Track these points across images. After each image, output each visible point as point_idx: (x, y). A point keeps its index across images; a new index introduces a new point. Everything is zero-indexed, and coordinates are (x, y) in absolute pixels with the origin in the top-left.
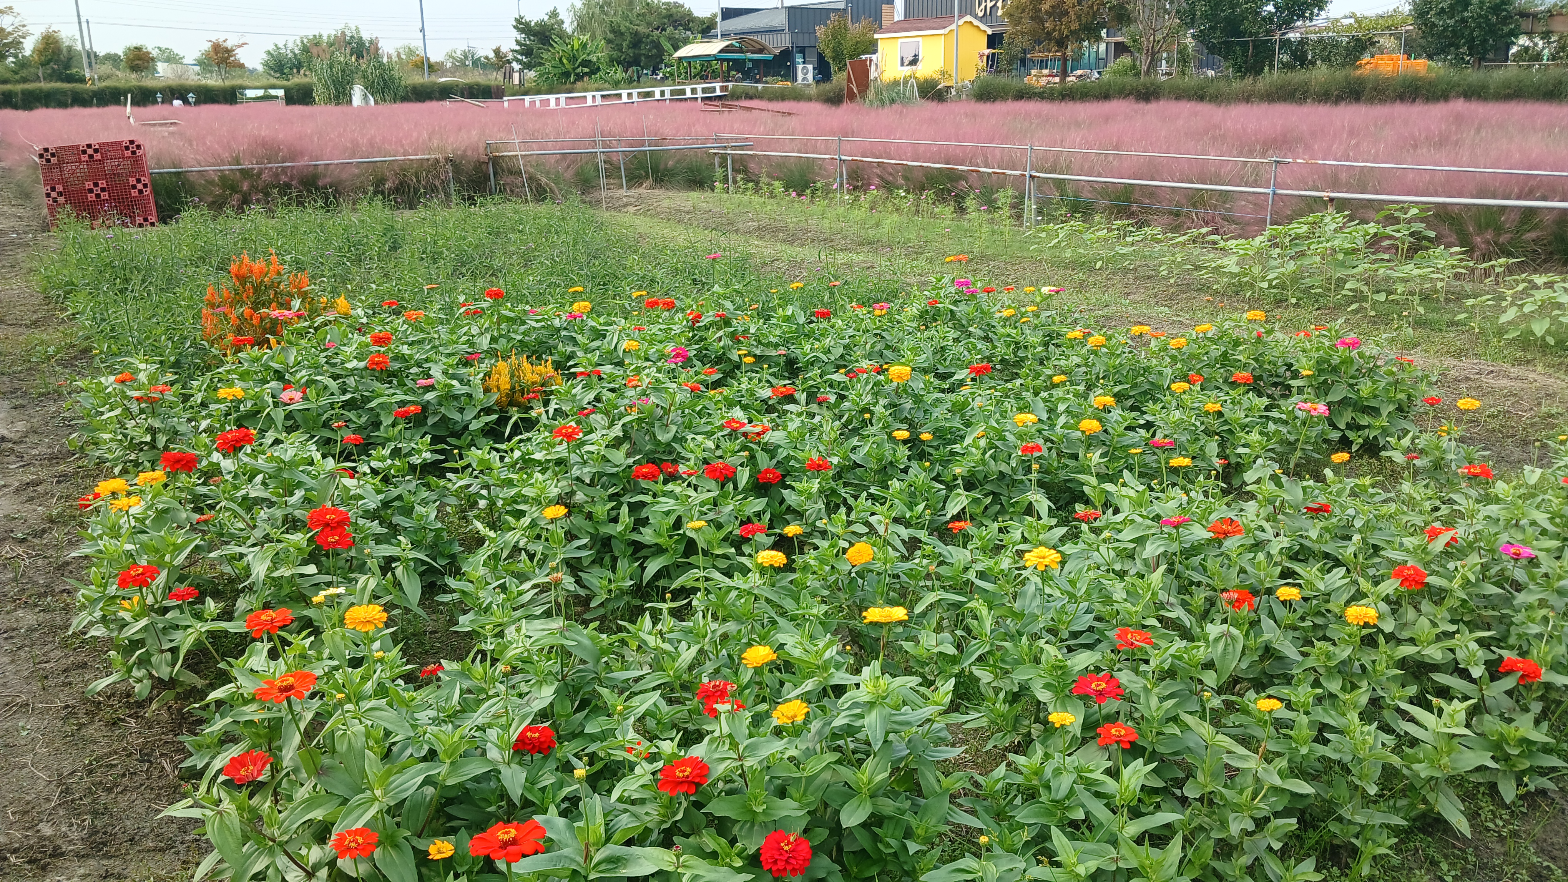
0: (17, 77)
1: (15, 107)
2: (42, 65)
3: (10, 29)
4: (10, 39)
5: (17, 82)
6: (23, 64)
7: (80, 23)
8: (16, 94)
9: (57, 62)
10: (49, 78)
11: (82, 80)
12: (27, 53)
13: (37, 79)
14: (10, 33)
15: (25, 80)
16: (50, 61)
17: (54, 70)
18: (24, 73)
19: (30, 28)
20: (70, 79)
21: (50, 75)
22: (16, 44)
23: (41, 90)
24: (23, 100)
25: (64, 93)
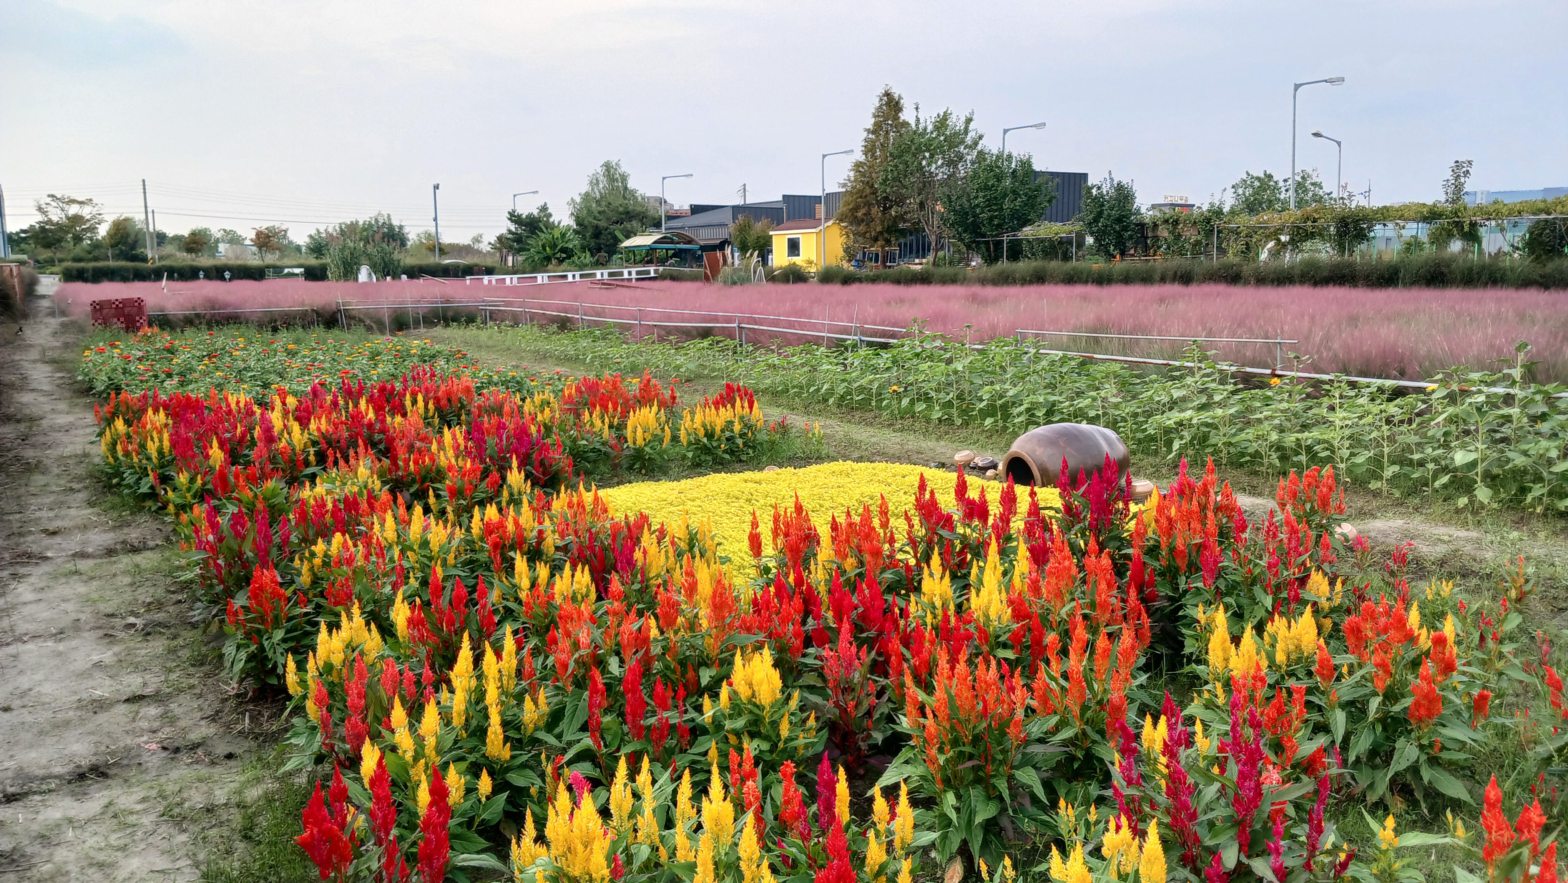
0: (90, 256)
1: (85, 280)
2: (112, 247)
3: (88, 217)
4: (88, 225)
5: (90, 260)
6: (96, 245)
7: (146, 213)
8: (88, 270)
9: (125, 244)
10: (116, 257)
11: (144, 259)
12: (100, 238)
13: (107, 258)
14: (88, 220)
15: (96, 259)
16: (119, 243)
17: (121, 251)
18: (96, 253)
19: (106, 217)
20: (135, 258)
21: (118, 255)
22: (93, 229)
23: (108, 268)
24: (93, 276)
25: (127, 269)
